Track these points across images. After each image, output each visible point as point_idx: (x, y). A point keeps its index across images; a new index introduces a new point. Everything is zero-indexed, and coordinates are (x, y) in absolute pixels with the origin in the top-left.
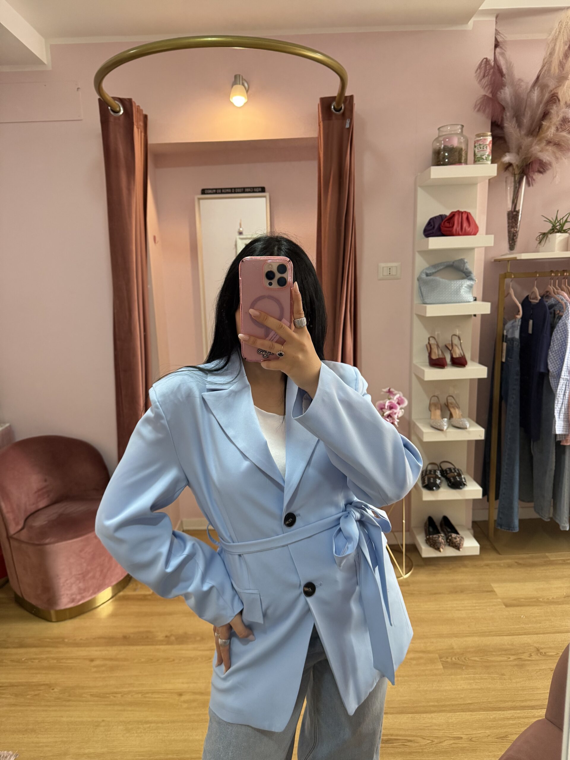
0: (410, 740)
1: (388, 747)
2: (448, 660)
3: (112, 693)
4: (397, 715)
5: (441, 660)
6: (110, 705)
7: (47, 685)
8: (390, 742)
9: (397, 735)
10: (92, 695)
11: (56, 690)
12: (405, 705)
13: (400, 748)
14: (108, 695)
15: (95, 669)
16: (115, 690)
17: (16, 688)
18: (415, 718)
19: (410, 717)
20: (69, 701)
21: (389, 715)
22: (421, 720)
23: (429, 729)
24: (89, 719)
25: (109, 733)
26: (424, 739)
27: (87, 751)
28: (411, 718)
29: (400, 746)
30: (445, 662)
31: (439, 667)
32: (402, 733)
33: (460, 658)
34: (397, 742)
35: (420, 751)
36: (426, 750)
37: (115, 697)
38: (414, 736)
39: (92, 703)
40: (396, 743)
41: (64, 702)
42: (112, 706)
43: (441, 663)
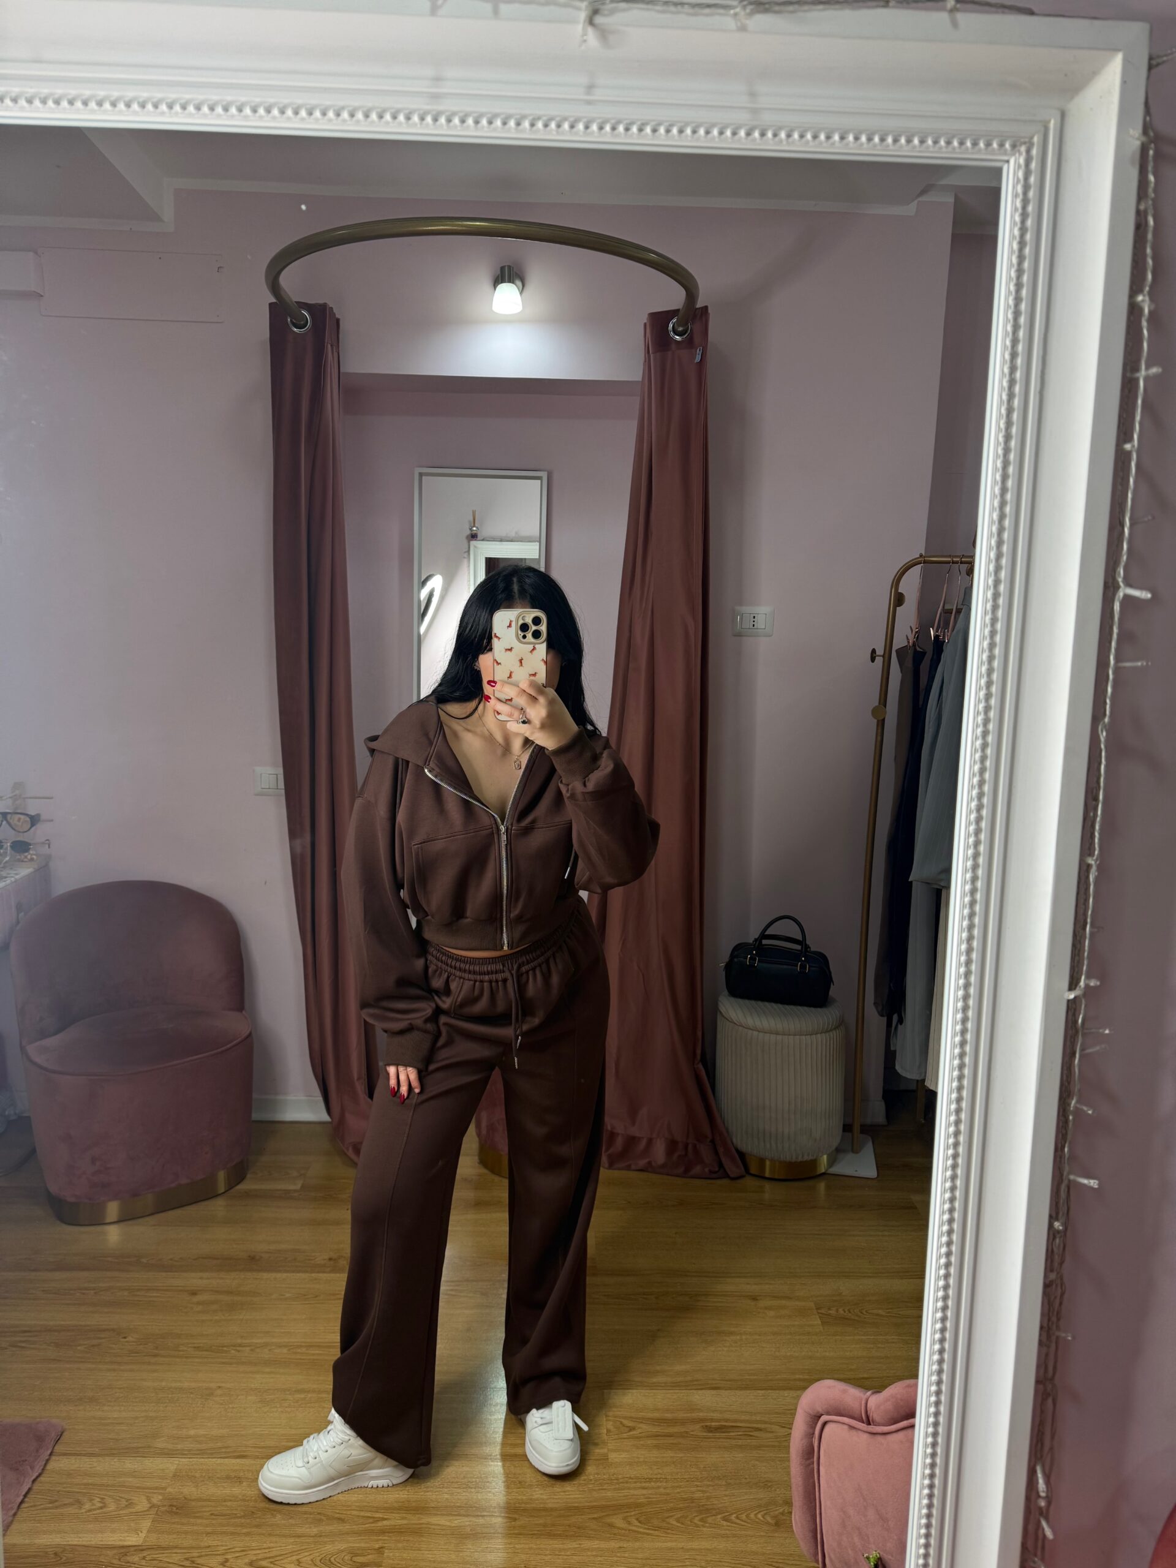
1: (719, 1438)
2: (831, 1312)
3: (234, 1346)
4: (737, 1391)
5: (819, 1311)
6: (231, 1363)
7: (113, 1330)
8: (723, 1430)
9: (736, 1421)
10: (197, 1348)
11: (130, 1339)
12: (753, 1377)
13: (740, 1439)
14: (225, 1349)
15: (200, 1308)
16: (239, 1341)
17: (56, 1334)
19: (761, 1395)
20: (155, 1356)
21: (723, 1391)
24: (193, 1385)
25: (231, 1406)
26: (784, 1427)
27: (192, 1432)
29: (741, 1437)
30: (826, 1315)
31: (816, 1322)
32: (743, 1417)
33: (852, 1311)
34: (737, 1430)
35: (776, 1444)
37: (239, 1351)
38: (766, 1423)
39: (197, 1360)
40: (733, 1432)
41: (146, 1357)
42: (234, 1366)
43: (817, 1316)
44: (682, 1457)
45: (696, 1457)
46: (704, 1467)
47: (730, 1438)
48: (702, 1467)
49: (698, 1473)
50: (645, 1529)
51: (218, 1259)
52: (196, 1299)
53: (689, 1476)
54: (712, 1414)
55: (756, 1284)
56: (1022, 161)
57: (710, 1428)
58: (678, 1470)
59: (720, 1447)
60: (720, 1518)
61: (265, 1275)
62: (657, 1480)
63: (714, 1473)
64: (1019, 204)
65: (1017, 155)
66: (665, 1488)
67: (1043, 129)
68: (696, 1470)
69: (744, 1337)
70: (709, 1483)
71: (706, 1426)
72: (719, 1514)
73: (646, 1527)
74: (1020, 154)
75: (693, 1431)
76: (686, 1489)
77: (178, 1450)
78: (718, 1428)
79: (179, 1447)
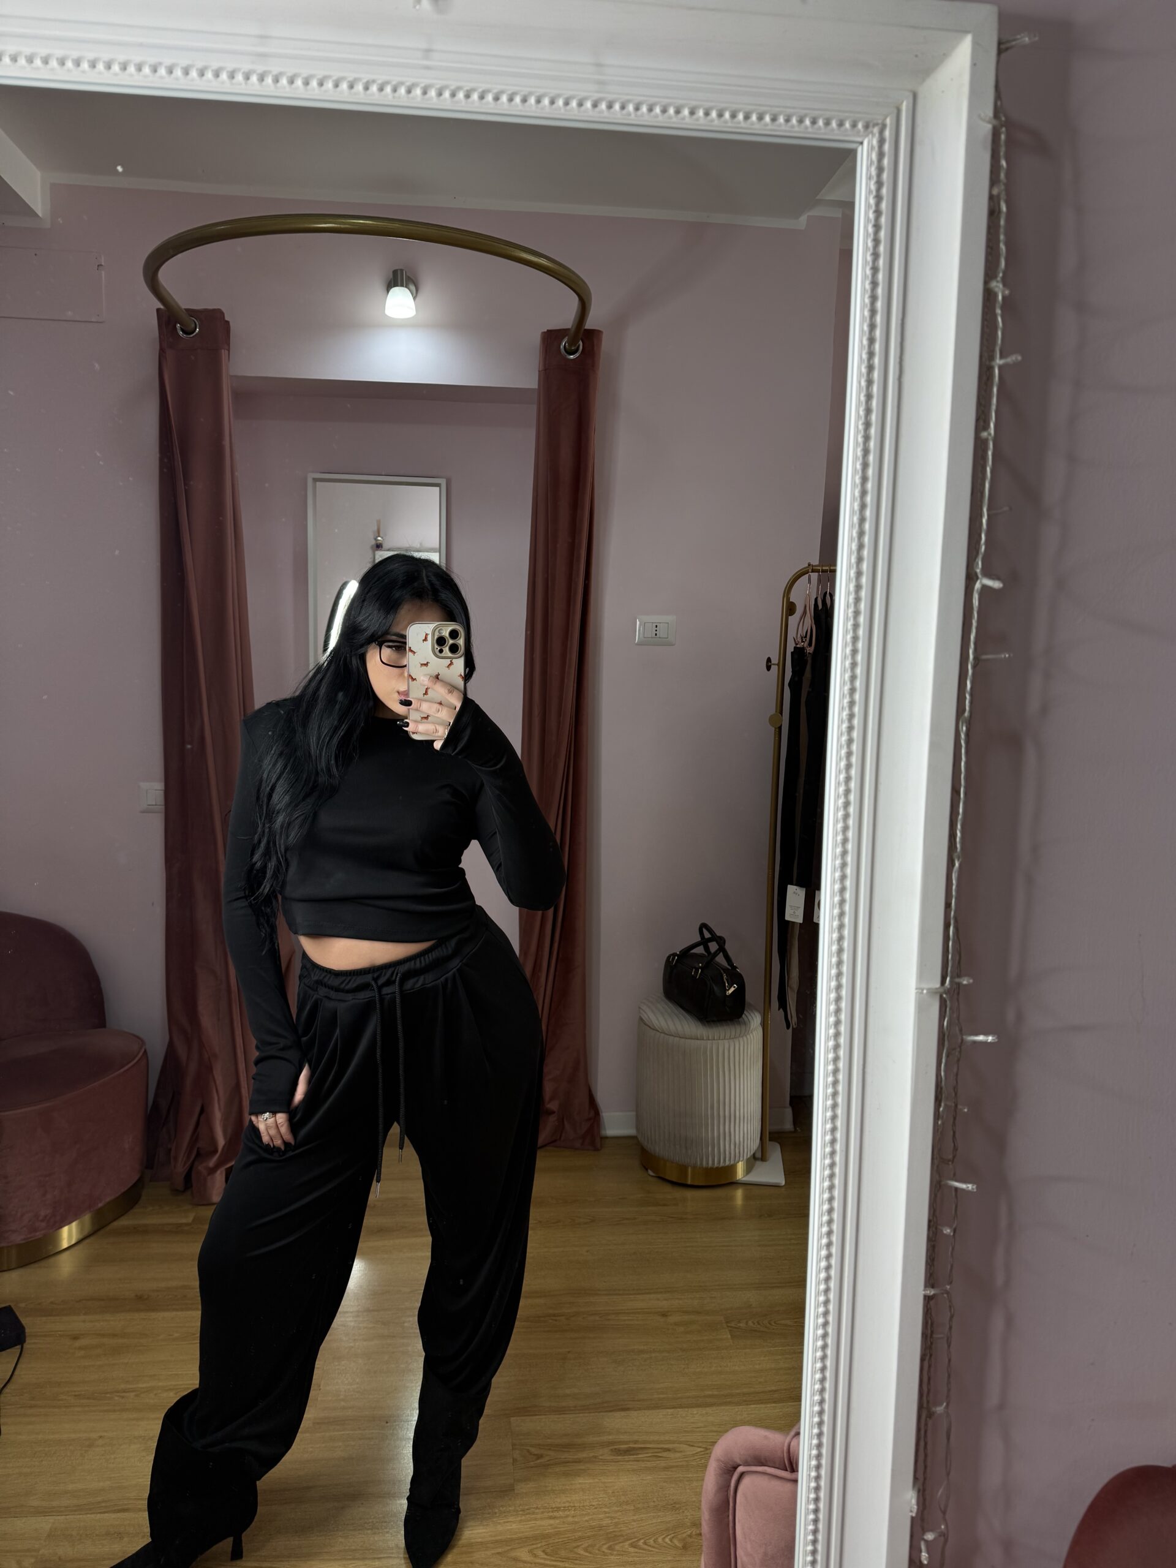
0: (665, 1449)
1: (628, 1461)
2: (741, 1325)
3: (118, 1392)
4: (646, 1411)
5: (729, 1325)
6: (114, 1411)
8: (632, 1453)
9: (644, 1442)
10: (78, 1396)
12: (662, 1396)
13: (649, 1461)
14: (108, 1395)
15: (82, 1353)
16: (123, 1386)
18: (677, 1414)
19: (669, 1413)
20: (31, 1407)
21: (632, 1412)
22: (688, 1418)
23: (701, 1432)
24: (73, 1436)
25: (113, 1457)
26: (692, 1446)
27: (70, 1487)
28: (672, 1415)
29: (651, 1459)
30: (736, 1328)
31: (726, 1336)
32: (652, 1438)
33: (760, 1322)
34: (646, 1452)
35: (684, 1463)
36: (694, 1463)
37: (123, 1397)
38: (673, 1442)
39: (77, 1409)
40: (641, 1454)
42: (118, 1413)
43: (727, 1330)
44: (590, 1483)
45: (605, 1483)
46: (613, 1492)
47: (638, 1461)
48: (611, 1492)
49: (607, 1499)
50: (553, 1560)
51: (103, 1300)
52: (78, 1343)
53: (597, 1503)
54: (622, 1437)
55: (666, 1300)
56: (875, 142)
57: (619, 1450)
58: (587, 1497)
59: (628, 1470)
60: (629, 1545)
61: (154, 1315)
62: (565, 1509)
63: (623, 1497)
64: (873, 187)
65: (870, 136)
66: (573, 1517)
67: (895, 111)
68: (604, 1496)
69: (653, 1355)
70: (619, 1509)
71: (615, 1449)
72: (627, 1540)
73: (553, 1559)
74: (873, 135)
75: (602, 1455)
76: (594, 1516)
77: (54, 1507)
78: (627, 1451)
79: (55, 1503)
